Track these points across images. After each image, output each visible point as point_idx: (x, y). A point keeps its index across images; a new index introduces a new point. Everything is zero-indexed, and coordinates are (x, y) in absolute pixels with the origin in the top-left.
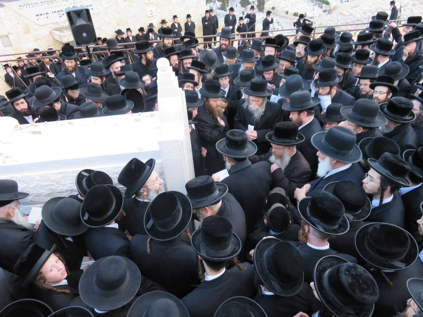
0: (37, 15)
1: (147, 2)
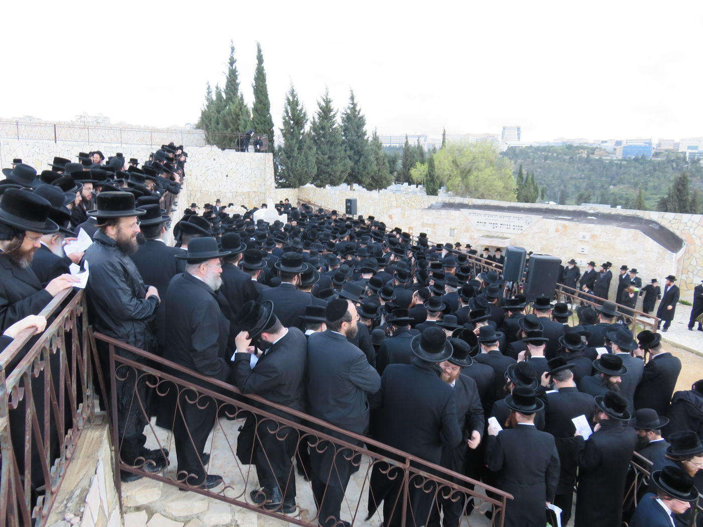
0: (478, 222)
1: (581, 239)
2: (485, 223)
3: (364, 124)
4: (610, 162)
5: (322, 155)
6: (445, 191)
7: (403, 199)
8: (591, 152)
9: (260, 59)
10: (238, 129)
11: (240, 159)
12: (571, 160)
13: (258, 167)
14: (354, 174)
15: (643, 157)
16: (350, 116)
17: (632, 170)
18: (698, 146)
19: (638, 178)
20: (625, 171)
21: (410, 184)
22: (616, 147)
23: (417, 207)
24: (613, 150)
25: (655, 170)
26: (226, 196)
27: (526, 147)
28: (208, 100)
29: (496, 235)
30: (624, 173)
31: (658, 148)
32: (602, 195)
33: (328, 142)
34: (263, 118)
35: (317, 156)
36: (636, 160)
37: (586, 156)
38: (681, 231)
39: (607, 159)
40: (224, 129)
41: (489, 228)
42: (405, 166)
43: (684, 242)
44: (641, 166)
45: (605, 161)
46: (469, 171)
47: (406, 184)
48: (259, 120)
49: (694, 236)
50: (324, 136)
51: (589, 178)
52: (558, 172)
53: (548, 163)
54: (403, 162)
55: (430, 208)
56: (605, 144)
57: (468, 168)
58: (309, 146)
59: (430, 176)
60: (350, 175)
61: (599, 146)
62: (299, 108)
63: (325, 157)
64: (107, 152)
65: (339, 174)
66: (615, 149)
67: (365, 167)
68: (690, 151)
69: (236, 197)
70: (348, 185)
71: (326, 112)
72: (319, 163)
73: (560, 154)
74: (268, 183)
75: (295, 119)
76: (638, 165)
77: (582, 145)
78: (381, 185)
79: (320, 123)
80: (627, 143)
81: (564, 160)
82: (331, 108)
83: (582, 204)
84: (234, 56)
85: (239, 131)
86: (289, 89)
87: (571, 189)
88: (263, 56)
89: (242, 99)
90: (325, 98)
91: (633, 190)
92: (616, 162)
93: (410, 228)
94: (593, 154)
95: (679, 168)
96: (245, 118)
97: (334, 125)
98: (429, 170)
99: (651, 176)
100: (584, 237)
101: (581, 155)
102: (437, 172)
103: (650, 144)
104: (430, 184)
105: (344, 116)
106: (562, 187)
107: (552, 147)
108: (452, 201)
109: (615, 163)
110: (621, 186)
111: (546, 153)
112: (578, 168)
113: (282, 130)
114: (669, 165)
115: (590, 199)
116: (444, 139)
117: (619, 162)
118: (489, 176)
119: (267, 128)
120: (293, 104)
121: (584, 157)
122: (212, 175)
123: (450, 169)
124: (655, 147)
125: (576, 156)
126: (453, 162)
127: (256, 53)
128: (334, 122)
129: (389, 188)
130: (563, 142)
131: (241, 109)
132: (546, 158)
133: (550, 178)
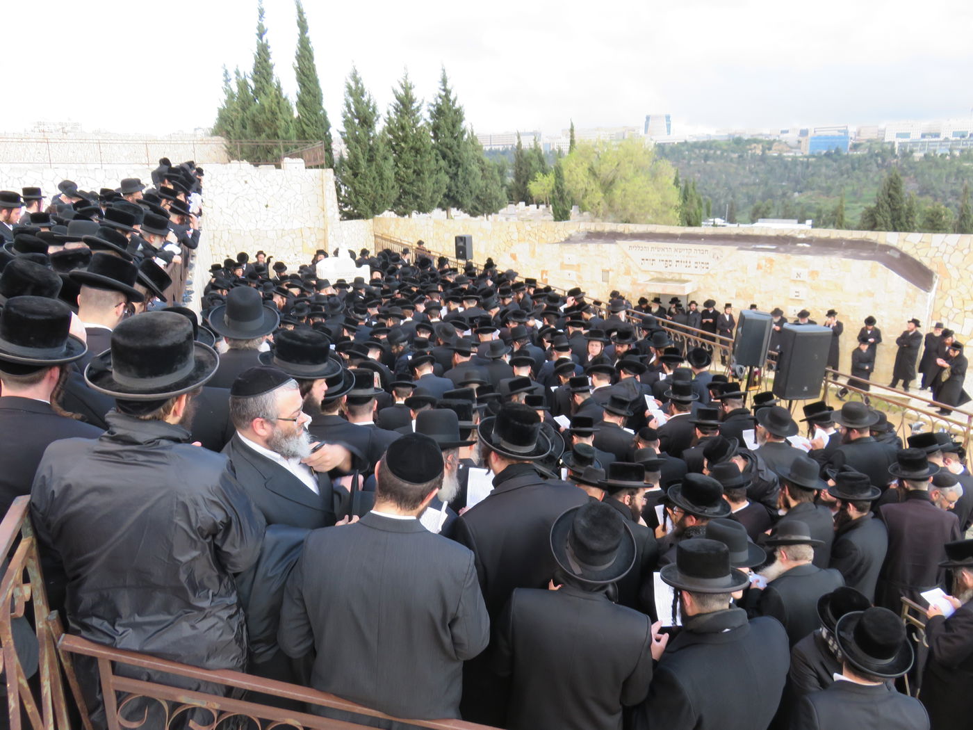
0: (643, 260)
1: (795, 278)
2: (653, 260)
3: (461, 120)
4: (792, 159)
5: (404, 169)
6: (578, 212)
7: (528, 228)
8: (767, 146)
9: (303, 25)
10: (276, 135)
11: (285, 179)
12: (741, 159)
13: (313, 190)
14: (451, 194)
15: (838, 151)
16: (443, 108)
17: (824, 170)
18: (910, 133)
19: (831, 180)
20: (812, 172)
21: (527, 204)
22: (801, 139)
23: (549, 240)
24: (797, 143)
25: (854, 169)
26: (267, 237)
27: (678, 143)
28: (226, 91)
29: (670, 277)
30: (813, 175)
31: (857, 137)
32: (786, 207)
33: (412, 148)
34: (314, 117)
35: (396, 169)
36: (828, 155)
37: (760, 153)
38: (931, 259)
39: (789, 157)
40: (255, 134)
41: (660, 267)
42: (518, 177)
43: (936, 274)
44: (834, 164)
45: (786, 159)
46: (612, 183)
47: (522, 204)
48: (308, 120)
49: (948, 266)
50: (404, 140)
51: (766, 184)
52: (724, 176)
53: (709, 165)
54: (516, 173)
55: (568, 240)
56: (785, 135)
57: (610, 178)
58: (384, 155)
59: (558, 192)
60: (446, 196)
61: (777, 139)
62: (365, 99)
63: (409, 171)
64: (81, 177)
65: (430, 195)
66: (799, 142)
67: (466, 183)
68: (901, 140)
69: (282, 236)
70: (444, 210)
71: (405, 104)
72: (399, 178)
73: (726, 151)
74: (329, 214)
75: (362, 117)
76: (830, 162)
77: (755, 137)
78: (490, 207)
79: (398, 120)
80: (815, 132)
81: (731, 160)
82: (414, 98)
83: (759, 220)
84: (264, 23)
85: (278, 137)
86: (350, 70)
87: (741, 200)
88: (307, 21)
89: (279, 88)
90: (404, 83)
91: (825, 198)
92: (801, 159)
93: (543, 272)
94: (770, 149)
95: (886, 164)
96: (285, 117)
97: (418, 122)
98: (556, 182)
99: (849, 177)
100: (798, 275)
101: (754, 151)
102: (567, 186)
103: (846, 132)
104: (558, 204)
105: (432, 108)
106: (730, 198)
107: (714, 141)
108: (599, 229)
109: (800, 161)
110: (809, 193)
111: (706, 151)
112: (751, 171)
113: (342, 133)
114: (873, 161)
115: (770, 213)
116: (572, 136)
117: (805, 159)
118: (640, 188)
119: (321, 131)
120: (356, 92)
121: (758, 155)
122: (245, 206)
123: (586, 180)
124: (853, 136)
125: (747, 153)
126: (589, 169)
127: (295, 18)
128: (418, 117)
129: (501, 211)
130: (730, 135)
131: (278, 103)
132: (706, 158)
133: (713, 186)
